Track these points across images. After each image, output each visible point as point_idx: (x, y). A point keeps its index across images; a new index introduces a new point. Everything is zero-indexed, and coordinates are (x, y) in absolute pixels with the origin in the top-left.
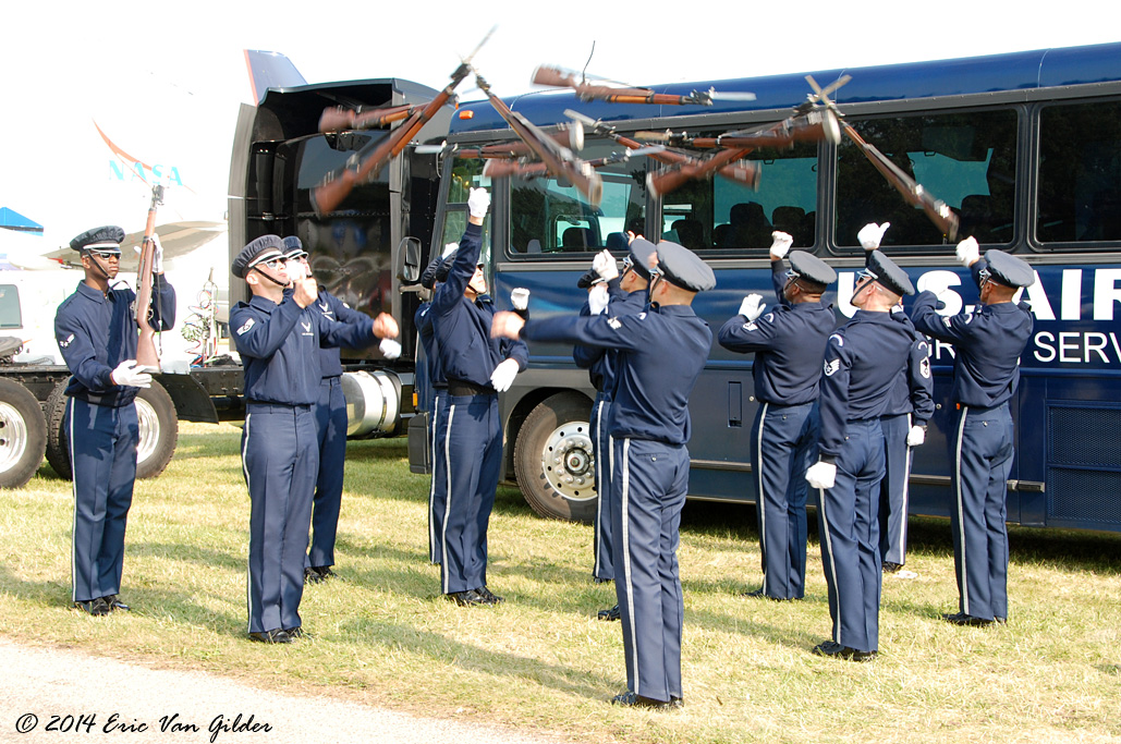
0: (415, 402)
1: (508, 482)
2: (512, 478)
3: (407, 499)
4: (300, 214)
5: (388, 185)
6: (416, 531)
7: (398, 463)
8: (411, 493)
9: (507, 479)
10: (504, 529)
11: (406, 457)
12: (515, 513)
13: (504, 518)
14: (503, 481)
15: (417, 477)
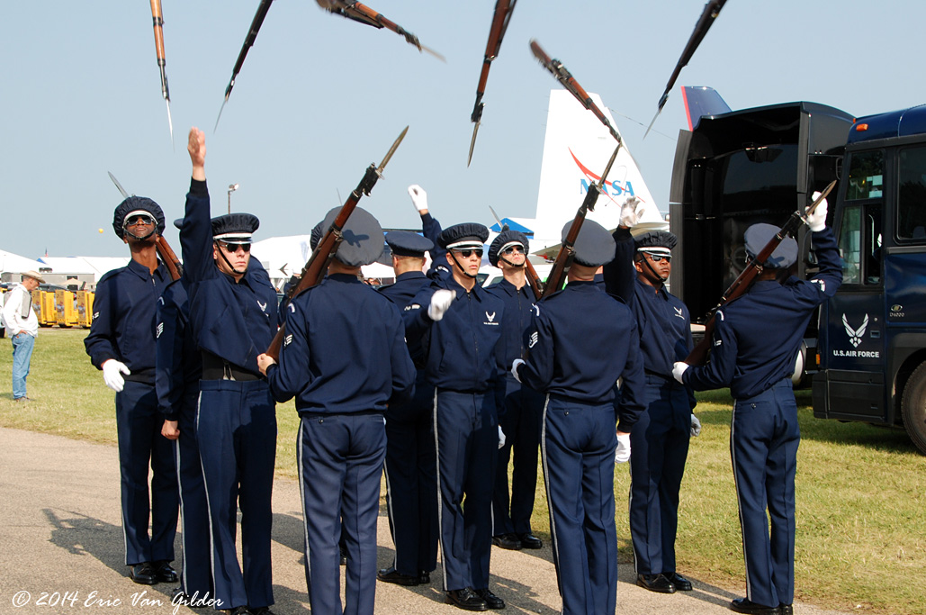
0: (818, 361)
1: (896, 426)
2: (899, 422)
3: (812, 439)
4: (726, 214)
5: (796, 187)
6: (819, 464)
7: (804, 410)
8: (815, 434)
9: (896, 423)
10: (893, 464)
11: (810, 405)
12: (902, 451)
13: (893, 455)
14: (892, 425)
15: (819, 421)
